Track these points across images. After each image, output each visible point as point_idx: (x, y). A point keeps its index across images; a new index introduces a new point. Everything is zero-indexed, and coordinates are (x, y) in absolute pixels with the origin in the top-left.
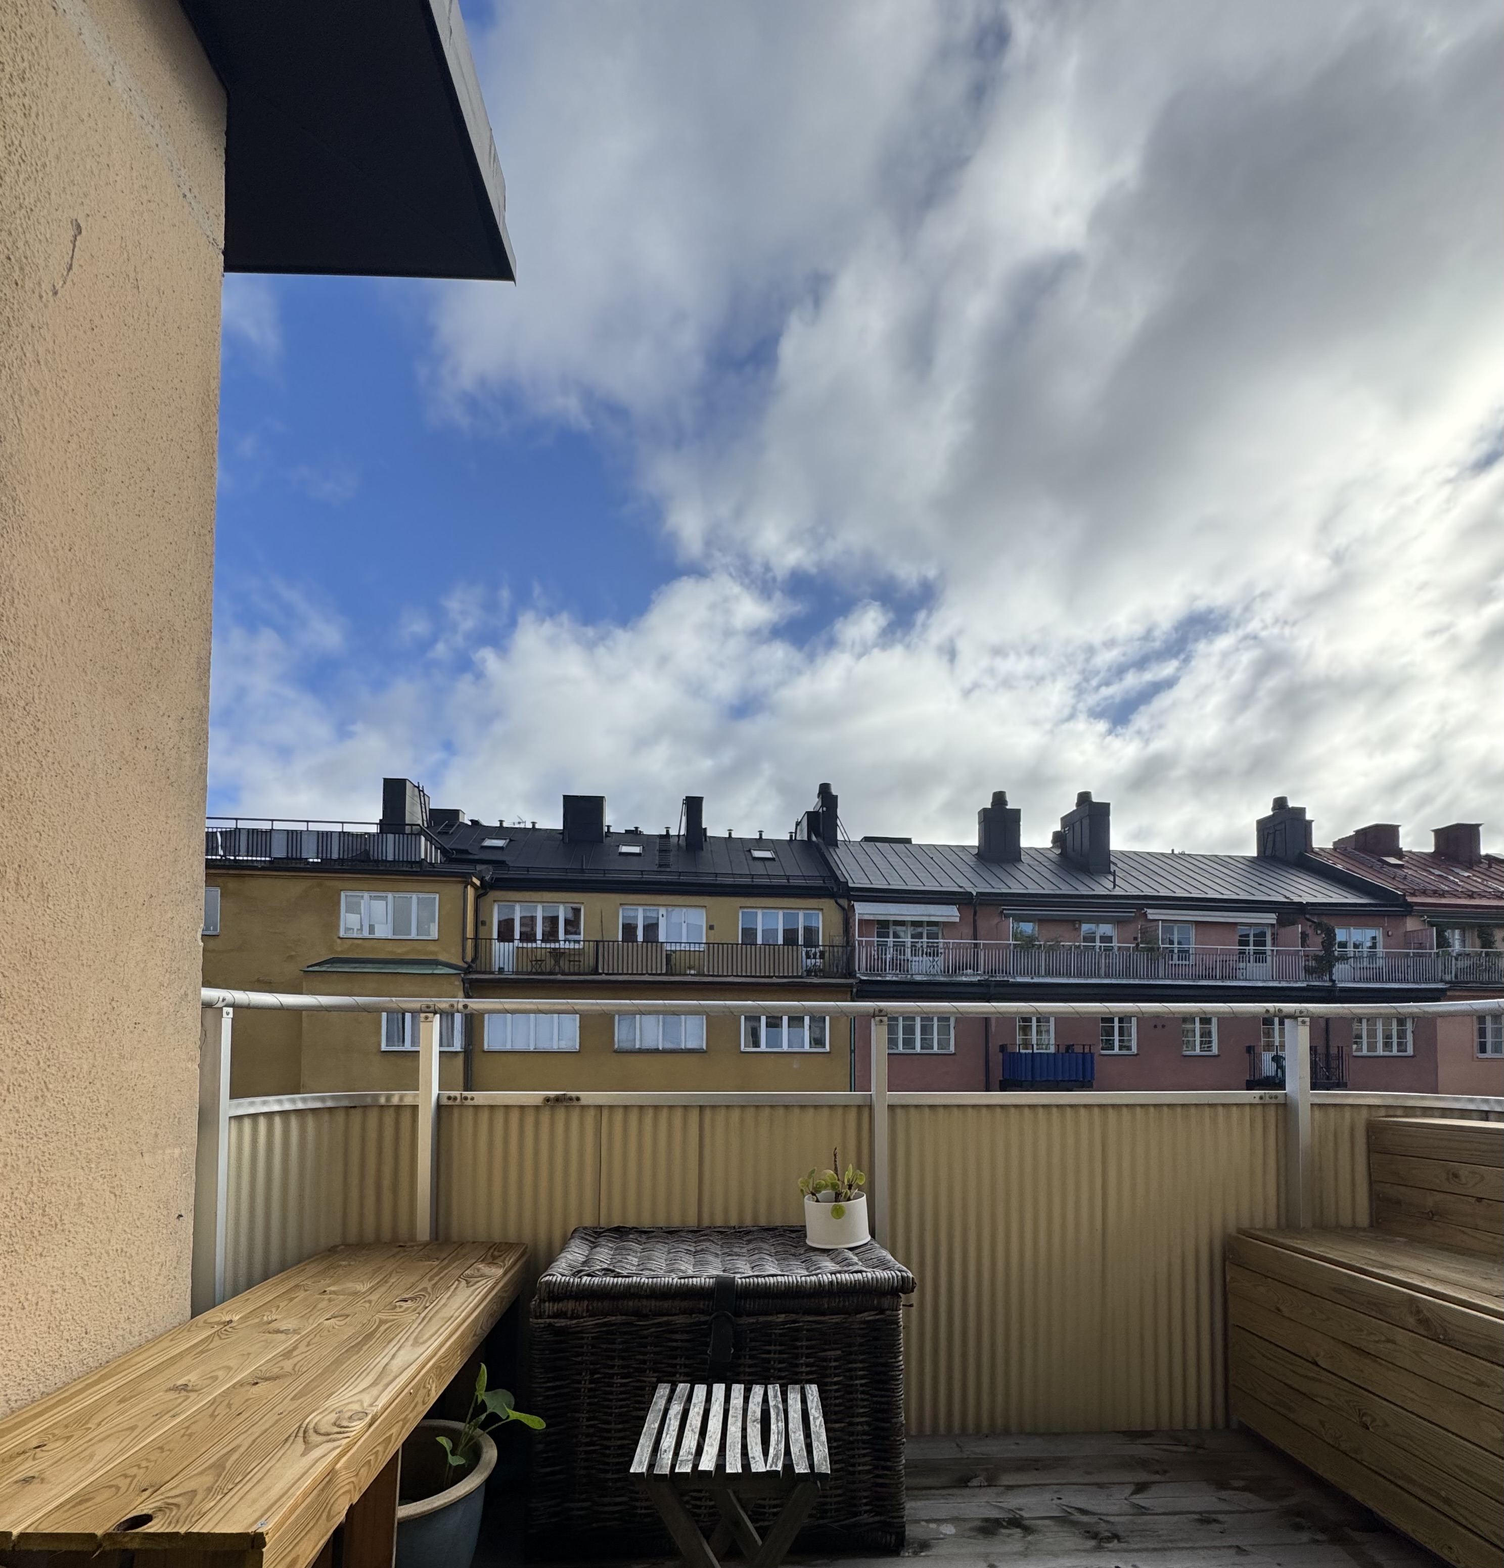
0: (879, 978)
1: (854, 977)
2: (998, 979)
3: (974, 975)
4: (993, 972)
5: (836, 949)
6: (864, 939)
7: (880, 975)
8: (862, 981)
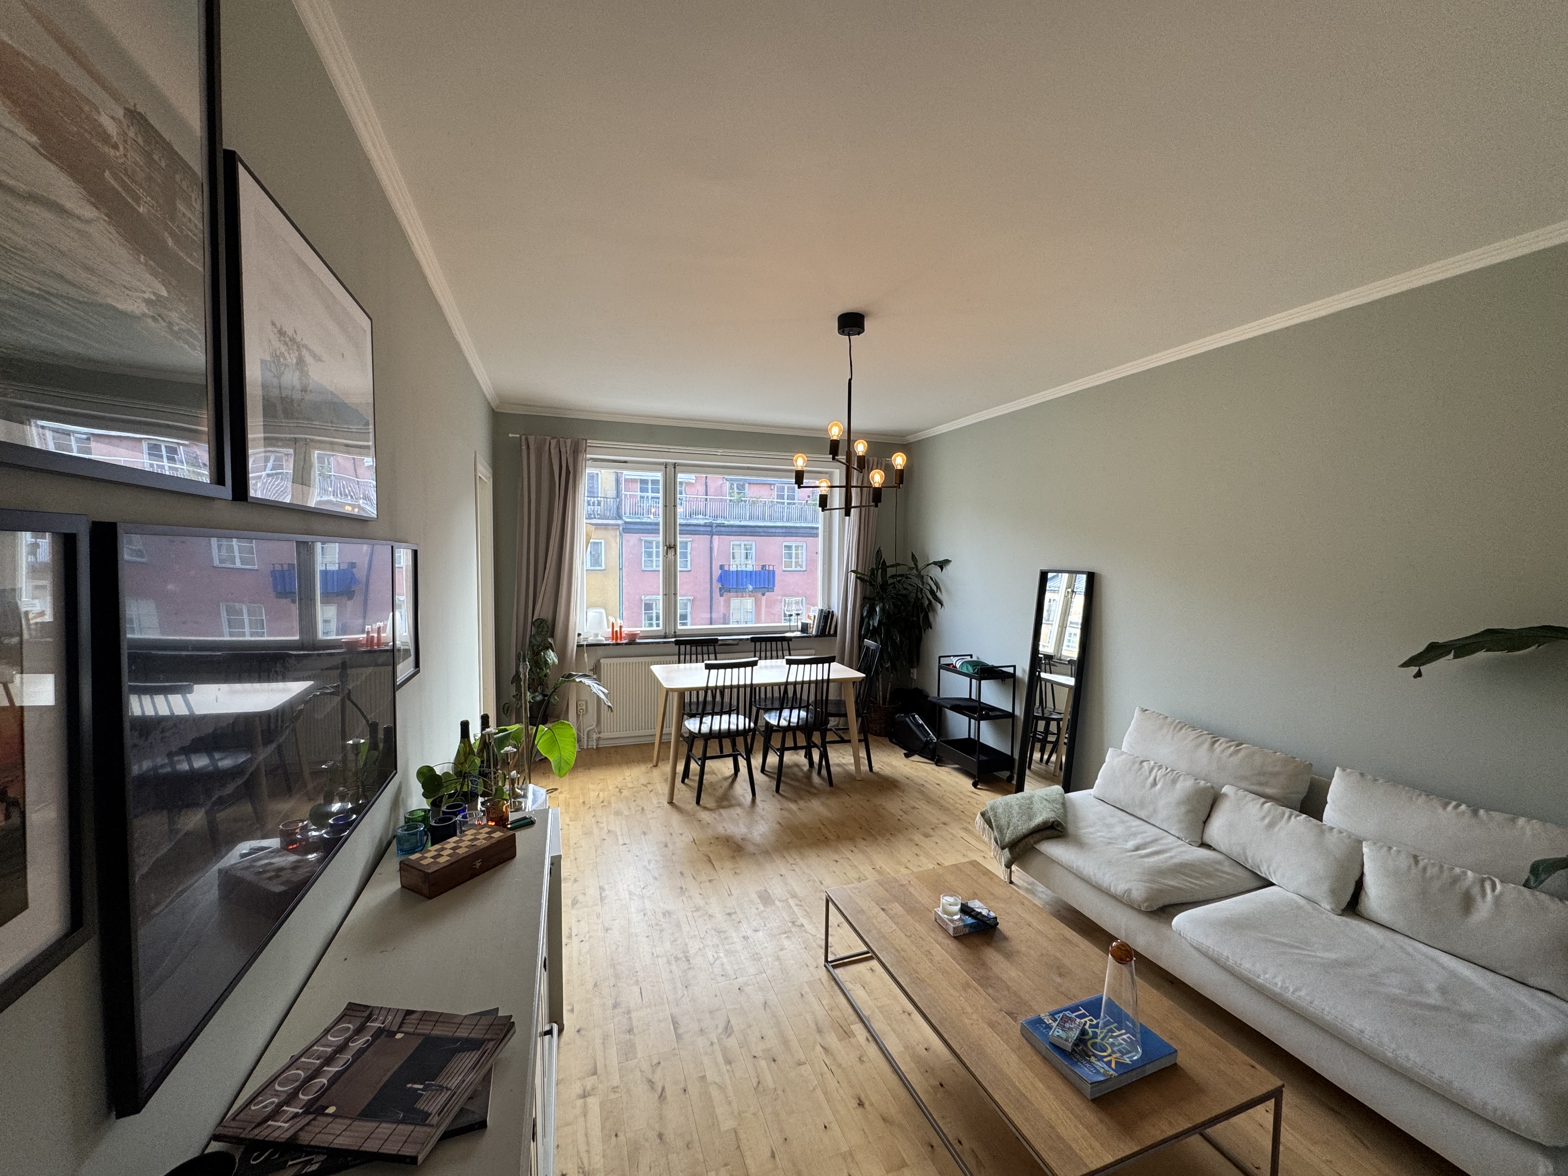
0: (638, 520)
1: (620, 518)
2: (718, 522)
3: (703, 519)
4: (716, 517)
5: (609, 500)
6: (628, 493)
7: (639, 518)
8: (626, 523)
